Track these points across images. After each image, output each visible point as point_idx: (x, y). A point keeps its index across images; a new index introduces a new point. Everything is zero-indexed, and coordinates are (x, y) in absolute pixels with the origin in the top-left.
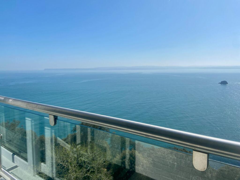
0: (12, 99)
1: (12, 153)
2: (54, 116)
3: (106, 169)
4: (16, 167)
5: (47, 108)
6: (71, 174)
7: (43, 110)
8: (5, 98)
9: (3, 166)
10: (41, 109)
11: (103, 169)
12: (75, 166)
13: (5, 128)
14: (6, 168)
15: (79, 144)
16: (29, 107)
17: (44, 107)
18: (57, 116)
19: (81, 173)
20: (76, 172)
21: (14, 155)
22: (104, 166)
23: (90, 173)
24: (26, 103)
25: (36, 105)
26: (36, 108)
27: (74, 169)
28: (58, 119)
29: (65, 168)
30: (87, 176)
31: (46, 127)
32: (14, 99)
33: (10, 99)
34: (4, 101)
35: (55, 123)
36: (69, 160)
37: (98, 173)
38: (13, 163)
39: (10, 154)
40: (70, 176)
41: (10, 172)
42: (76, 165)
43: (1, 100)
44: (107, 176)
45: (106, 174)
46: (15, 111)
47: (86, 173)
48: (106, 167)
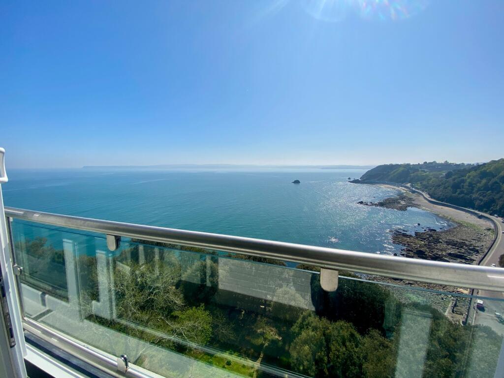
0: (38, 213)
1: (40, 293)
2: (116, 236)
3: (174, 287)
4: (49, 311)
5: (102, 224)
6: (128, 300)
7: (96, 228)
8: (26, 213)
9: (26, 313)
10: (92, 227)
11: (170, 287)
12: (133, 290)
13: (26, 254)
14: (31, 315)
15: (143, 265)
16: (71, 225)
17: (98, 224)
18: (120, 237)
19: (142, 297)
20: (134, 296)
21: (45, 295)
22: (172, 284)
23: (154, 295)
24: (66, 219)
25: (83, 222)
26: (84, 226)
27: (132, 293)
28: (122, 240)
29: (120, 293)
30: (150, 299)
31: (98, 251)
32: (42, 214)
33: (35, 213)
34: (23, 216)
35: (117, 246)
36: (125, 283)
37: (164, 293)
38: (43, 307)
39: (38, 294)
40: (127, 302)
41: (39, 320)
42: (135, 288)
43: (19, 216)
44: (176, 295)
45: (174, 293)
46: (43, 230)
47: (149, 295)
48: (175, 284)
